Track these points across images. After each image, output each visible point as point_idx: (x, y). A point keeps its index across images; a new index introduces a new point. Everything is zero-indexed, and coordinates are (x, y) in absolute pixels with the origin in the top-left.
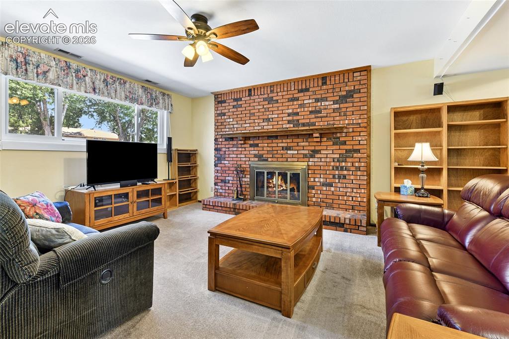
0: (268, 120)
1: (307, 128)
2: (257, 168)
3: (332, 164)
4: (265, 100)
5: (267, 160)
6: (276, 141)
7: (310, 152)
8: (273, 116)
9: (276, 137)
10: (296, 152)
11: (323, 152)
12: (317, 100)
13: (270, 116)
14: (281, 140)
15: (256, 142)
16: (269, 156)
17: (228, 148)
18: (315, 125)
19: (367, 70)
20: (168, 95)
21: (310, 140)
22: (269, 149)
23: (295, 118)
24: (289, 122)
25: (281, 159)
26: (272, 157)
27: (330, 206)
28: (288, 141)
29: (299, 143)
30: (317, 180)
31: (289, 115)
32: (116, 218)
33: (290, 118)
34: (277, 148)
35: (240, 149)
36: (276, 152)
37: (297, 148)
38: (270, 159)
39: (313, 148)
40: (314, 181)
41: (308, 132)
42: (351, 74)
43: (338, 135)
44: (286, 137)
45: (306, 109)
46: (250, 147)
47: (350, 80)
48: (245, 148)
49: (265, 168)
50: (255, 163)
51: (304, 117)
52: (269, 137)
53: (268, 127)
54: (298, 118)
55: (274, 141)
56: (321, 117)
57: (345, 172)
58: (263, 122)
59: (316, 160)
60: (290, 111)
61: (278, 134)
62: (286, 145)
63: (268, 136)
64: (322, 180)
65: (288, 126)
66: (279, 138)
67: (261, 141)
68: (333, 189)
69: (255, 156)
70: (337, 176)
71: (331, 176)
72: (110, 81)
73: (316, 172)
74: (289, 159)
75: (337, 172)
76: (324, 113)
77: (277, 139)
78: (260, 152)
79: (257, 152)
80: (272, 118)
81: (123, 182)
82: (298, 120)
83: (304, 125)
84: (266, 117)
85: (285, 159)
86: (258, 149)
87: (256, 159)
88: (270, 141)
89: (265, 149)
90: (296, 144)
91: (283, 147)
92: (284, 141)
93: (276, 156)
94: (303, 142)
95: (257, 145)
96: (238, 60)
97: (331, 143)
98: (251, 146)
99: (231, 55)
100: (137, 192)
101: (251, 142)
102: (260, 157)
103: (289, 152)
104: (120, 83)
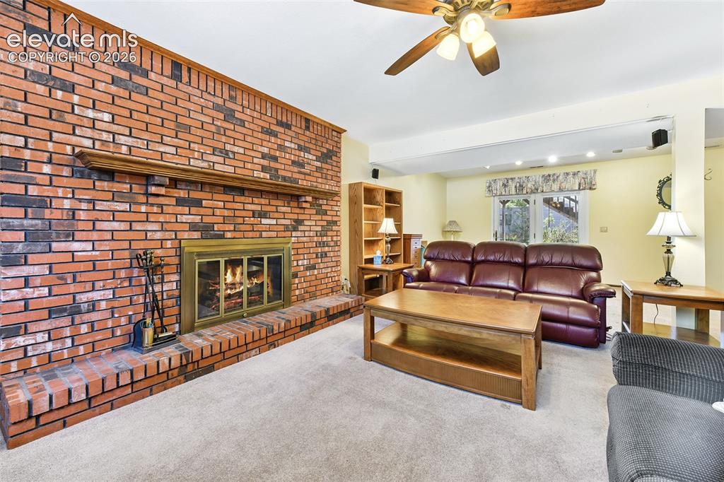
0: (225, 153)
1: (289, 184)
2: (200, 255)
3: (315, 239)
4: (217, 107)
5: (222, 237)
6: (242, 199)
7: (293, 223)
8: (236, 149)
9: (242, 191)
10: (274, 222)
11: (306, 223)
12: (300, 148)
13: (228, 147)
14: (251, 199)
15: (196, 195)
16: (227, 227)
17: (92, 201)
21: (293, 204)
22: (226, 213)
23: (273, 164)
24: (264, 169)
25: (251, 234)
26: (234, 231)
27: (313, 296)
28: (263, 201)
29: (279, 208)
30: (300, 263)
31: (264, 157)
33: (265, 162)
34: (244, 214)
35: (143, 209)
36: (240, 220)
37: (276, 215)
38: (229, 235)
39: (295, 217)
40: (298, 265)
43: (321, 202)
44: (259, 195)
45: (287, 156)
46: (177, 204)
47: (330, 138)
48: (161, 206)
49: (221, 254)
50: (193, 243)
51: (286, 170)
52: (228, 189)
53: (224, 168)
54: (277, 166)
55: (237, 198)
56: (305, 174)
57: (326, 249)
58: (214, 154)
59: (299, 234)
60: (266, 150)
61: (245, 186)
62: (258, 208)
63: (225, 186)
64: (305, 262)
65: (262, 175)
66: (246, 193)
67: (209, 196)
68: (316, 272)
69: (193, 227)
70: (319, 254)
71: (314, 256)
73: (300, 251)
74: (264, 234)
75: (320, 250)
76: (307, 169)
78: (206, 220)
79: (198, 219)
80: (234, 153)
82: (277, 170)
83: (284, 178)
84: (220, 145)
85: (258, 234)
86: (202, 211)
87: (196, 235)
88: (229, 198)
89: (218, 212)
90: (274, 209)
91: (254, 212)
92: (256, 200)
93: (243, 227)
94: (284, 206)
95: (198, 203)
97: (314, 212)
98: (180, 202)
101: (183, 194)
102: (206, 230)
103: (264, 221)
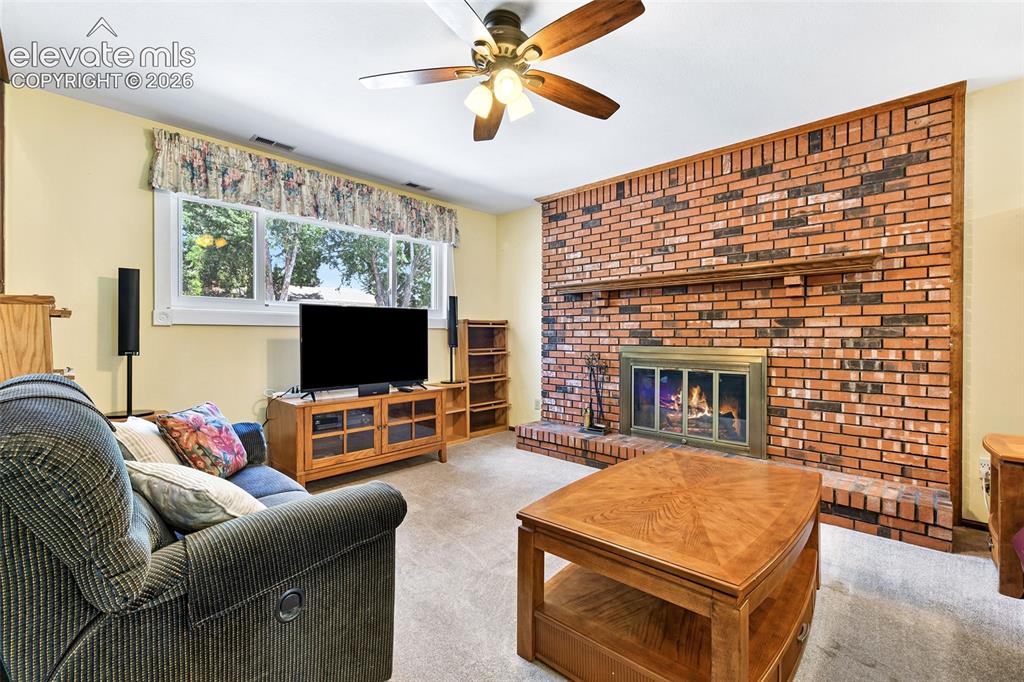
0: (664, 250)
1: (767, 263)
2: (636, 361)
3: (840, 353)
4: (655, 203)
5: (660, 344)
6: (685, 298)
7: (774, 324)
8: (677, 240)
9: (684, 289)
10: (736, 324)
11: (810, 323)
12: (794, 193)
13: (668, 242)
14: (696, 296)
15: (635, 302)
16: (665, 333)
17: (572, 317)
18: (789, 256)
19: (953, 96)
20: (450, 211)
21: (773, 293)
22: (665, 317)
23: (733, 241)
24: (717, 252)
25: (696, 342)
26: (674, 337)
27: (835, 463)
28: (715, 297)
29: (744, 303)
30: (793, 393)
31: (717, 235)
32: (351, 456)
33: (720, 242)
34: (686, 316)
35: (598, 319)
36: (682, 324)
37: (739, 314)
38: (667, 342)
39: (783, 313)
40: (786, 396)
41: (770, 275)
42: (898, 114)
43: (859, 278)
44: (710, 289)
45: (763, 218)
46: (620, 313)
47: (894, 131)
48: (609, 315)
49: (657, 362)
50: (631, 348)
51: (759, 236)
52: (666, 290)
53: (664, 267)
54: (741, 240)
55: (678, 299)
56: (807, 235)
57: (880, 376)
58: (652, 255)
59: (790, 343)
60: (721, 225)
61: (689, 282)
62: (708, 307)
63: (663, 288)
64: (808, 394)
65: (714, 261)
66: (690, 290)
67: (647, 301)
68: (840, 418)
69: (633, 333)
70: (853, 386)
71: (836, 386)
72: (344, 190)
73: (791, 373)
74: (717, 342)
75: (853, 376)
76: (814, 225)
77: (687, 293)
78: (645, 326)
79: (636, 325)
80: (674, 246)
81: (364, 387)
82: (741, 247)
83: (756, 256)
84: (659, 243)
85: (707, 342)
86: (641, 317)
87: (635, 341)
88: (669, 299)
89: (656, 317)
90: (735, 305)
91: (701, 313)
92: (704, 297)
93: (685, 333)
94: (756, 299)
95: (637, 309)
96: (591, 108)
97: (837, 300)
98: (623, 310)
99: (576, 97)
100: (390, 406)
101: (624, 302)
102: (644, 337)
103: (716, 324)
104: (361, 194)
